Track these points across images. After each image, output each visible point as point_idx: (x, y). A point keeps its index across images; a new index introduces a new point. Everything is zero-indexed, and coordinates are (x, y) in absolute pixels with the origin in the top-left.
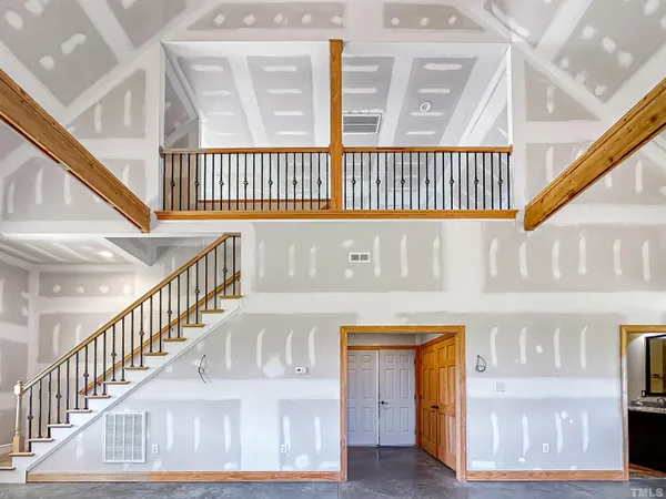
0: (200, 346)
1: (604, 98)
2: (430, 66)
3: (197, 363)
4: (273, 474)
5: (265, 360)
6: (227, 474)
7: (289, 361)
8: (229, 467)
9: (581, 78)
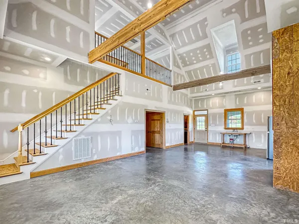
0: (110, 112)
1: (183, 67)
2: (157, 40)
3: (109, 118)
4: (130, 154)
5: (128, 117)
6: (118, 156)
7: (134, 118)
8: (118, 154)
9: (181, 61)
